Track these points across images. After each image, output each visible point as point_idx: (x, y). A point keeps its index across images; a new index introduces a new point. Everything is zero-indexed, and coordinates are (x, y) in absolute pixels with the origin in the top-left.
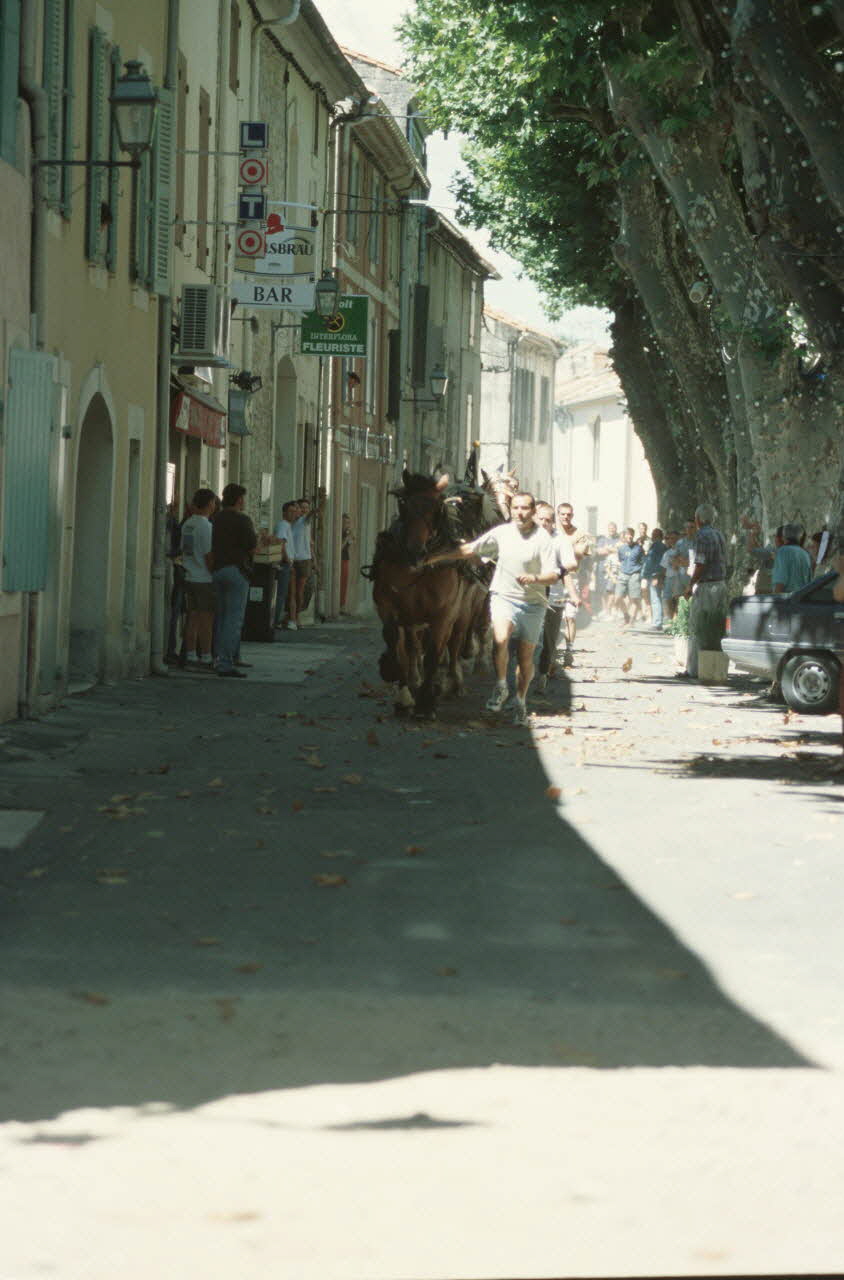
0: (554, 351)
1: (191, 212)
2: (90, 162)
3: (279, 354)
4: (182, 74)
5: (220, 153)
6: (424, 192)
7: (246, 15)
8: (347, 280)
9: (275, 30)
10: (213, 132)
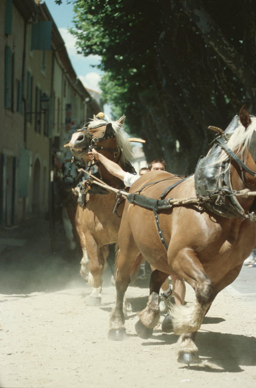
4: (54, 95)
5: (62, 110)
7: (67, 83)
9: (73, 85)
10: (60, 106)
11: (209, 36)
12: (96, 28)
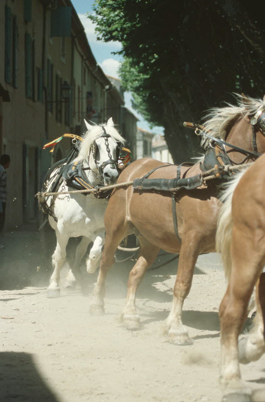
0: (151, 136)
1: (76, 110)
2: (57, 101)
4: (74, 82)
5: (82, 98)
6: (124, 104)
7: (87, 70)
9: (93, 72)
10: (80, 94)
11: (235, 19)
12: (116, 13)
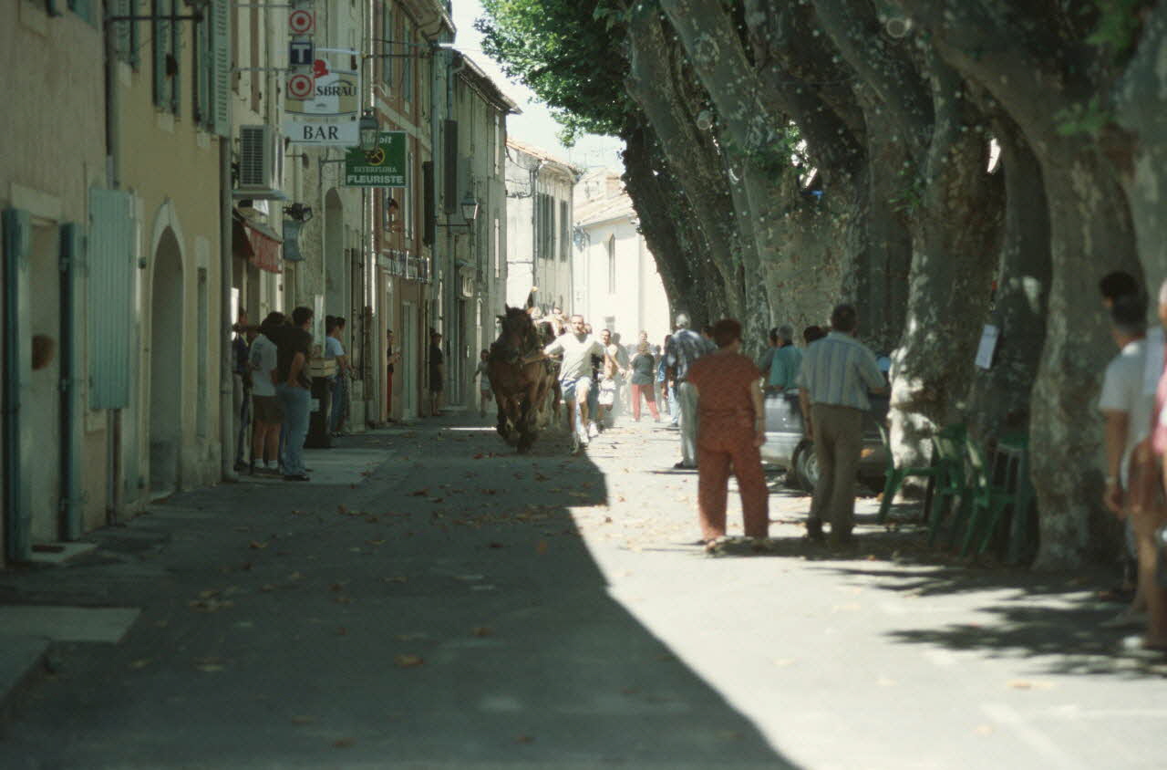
0: (571, 177)
1: (244, 60)
2: (155, 17)
3: (327, 187)
6: (451, 36)
8: (386, 118)
